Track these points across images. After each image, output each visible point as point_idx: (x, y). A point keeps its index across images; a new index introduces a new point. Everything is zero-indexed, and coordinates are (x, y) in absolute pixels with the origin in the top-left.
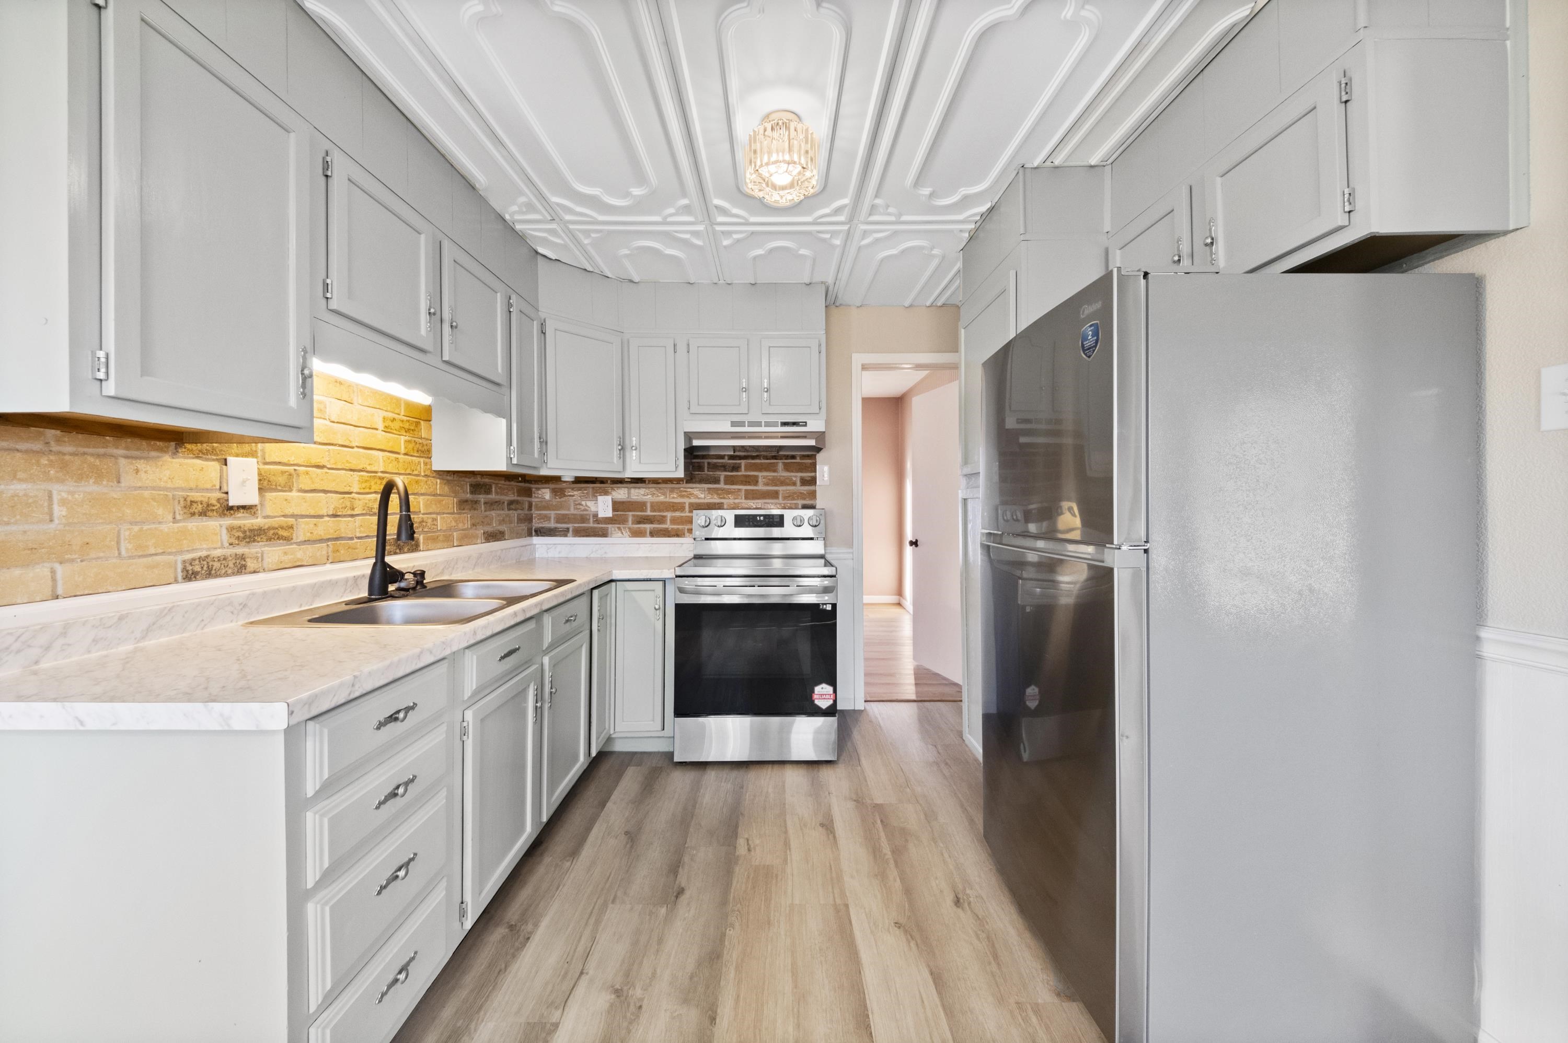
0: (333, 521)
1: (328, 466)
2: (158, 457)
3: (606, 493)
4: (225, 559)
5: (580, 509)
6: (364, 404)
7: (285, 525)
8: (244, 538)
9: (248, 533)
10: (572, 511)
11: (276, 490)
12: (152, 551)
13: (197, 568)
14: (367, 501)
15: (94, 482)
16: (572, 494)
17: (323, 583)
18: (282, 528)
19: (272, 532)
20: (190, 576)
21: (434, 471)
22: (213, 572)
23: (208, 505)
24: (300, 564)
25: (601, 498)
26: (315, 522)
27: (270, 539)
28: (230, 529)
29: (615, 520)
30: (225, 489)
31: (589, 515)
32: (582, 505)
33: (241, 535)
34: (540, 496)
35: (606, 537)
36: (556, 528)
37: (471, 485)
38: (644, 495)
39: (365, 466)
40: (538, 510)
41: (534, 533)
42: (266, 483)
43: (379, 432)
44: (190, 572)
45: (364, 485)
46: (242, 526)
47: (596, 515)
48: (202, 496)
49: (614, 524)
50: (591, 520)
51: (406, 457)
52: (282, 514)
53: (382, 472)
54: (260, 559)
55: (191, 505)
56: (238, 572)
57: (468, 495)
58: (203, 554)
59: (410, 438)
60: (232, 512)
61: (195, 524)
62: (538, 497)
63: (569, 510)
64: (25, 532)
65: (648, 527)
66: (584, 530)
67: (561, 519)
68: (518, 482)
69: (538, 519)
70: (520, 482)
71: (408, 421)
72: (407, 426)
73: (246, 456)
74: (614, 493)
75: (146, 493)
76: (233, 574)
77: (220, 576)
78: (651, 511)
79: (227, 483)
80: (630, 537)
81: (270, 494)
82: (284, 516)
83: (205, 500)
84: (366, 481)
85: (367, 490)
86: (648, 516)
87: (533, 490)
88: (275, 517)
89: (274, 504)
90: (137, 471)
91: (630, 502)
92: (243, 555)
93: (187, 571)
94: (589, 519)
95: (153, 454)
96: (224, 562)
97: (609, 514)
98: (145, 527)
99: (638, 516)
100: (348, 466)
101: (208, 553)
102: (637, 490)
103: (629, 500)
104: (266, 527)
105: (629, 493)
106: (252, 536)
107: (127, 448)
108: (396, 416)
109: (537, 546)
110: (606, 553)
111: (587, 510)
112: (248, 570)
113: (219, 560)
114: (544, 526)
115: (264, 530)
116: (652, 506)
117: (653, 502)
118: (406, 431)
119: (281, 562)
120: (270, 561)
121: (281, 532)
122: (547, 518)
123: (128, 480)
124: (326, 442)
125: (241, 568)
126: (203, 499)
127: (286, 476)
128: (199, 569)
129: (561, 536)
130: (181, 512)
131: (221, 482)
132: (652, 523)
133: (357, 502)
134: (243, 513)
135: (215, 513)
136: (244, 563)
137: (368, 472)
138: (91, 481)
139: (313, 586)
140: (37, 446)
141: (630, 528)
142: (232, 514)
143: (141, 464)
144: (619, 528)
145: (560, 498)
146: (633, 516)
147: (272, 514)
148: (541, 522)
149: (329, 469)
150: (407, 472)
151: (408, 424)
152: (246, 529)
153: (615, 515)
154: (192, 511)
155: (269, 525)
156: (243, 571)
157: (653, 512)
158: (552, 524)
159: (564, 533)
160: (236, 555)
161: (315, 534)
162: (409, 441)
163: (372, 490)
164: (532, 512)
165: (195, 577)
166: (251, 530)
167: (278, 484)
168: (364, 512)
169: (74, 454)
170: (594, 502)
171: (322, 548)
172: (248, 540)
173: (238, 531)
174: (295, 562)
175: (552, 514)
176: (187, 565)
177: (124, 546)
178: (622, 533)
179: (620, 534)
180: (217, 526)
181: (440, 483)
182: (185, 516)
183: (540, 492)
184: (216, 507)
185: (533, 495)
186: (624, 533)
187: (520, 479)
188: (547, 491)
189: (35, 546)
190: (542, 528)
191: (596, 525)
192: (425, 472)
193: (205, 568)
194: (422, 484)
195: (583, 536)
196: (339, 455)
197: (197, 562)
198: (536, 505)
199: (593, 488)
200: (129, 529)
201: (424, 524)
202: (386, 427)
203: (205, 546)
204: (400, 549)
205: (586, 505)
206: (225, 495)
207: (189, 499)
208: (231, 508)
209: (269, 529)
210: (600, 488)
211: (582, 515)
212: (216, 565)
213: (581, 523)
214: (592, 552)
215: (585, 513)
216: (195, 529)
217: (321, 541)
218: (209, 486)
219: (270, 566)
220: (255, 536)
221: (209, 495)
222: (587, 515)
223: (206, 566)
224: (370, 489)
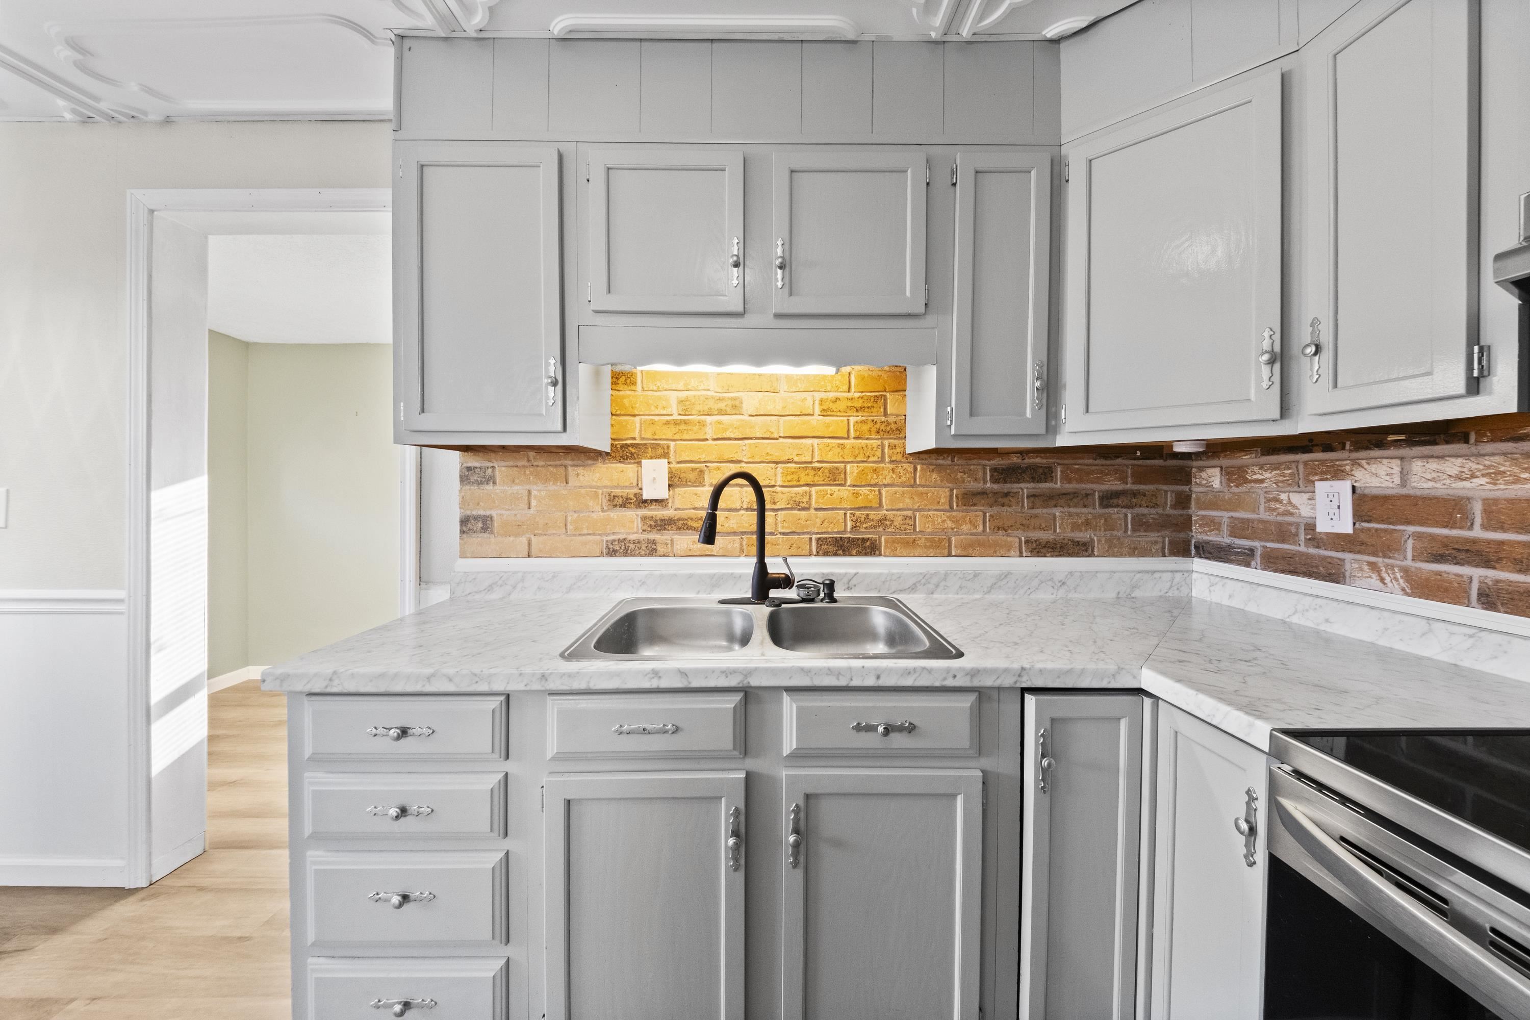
0: (748, 514)
1: (745, 461)
2: (593, 464)
3: (1337, 474)
4: (638, 542)
5: (1274, 510)
6: (791, 390)
7: (694, 517)
8: (656, 526)
9: (659, 522)
10: (1263, 515)
11: (686, 485)
12: (585, 532)
13: (617, 548)
14: (794, 495)
15: (553, 484)
16: (1261, 477)
17: (724, 574)
18: (692, 519)
19: (681, 522)
20: (612, 553)
21: (910, 454)
22: (629, 552)
23: (627, 499)
24: (709, 553)
25: (1322, 487)
26: (727, 515)
27: (679, 529)
28: (644, 519)
29: (1364, 544)
30: (640, 485)
31: (1298, 525)
32: (1281, 502)
33: (653, 523)
34: (1204, 482)
35: (1337, 582)
36: (1230, 546)
37: (994, 470)
38: (1459, 478)
39: (790, 457)
40: (1201, 509)
41: (1193, 552)
42: (676, 479)
43: (816, 417)
44: (611, 550)
45: (789, 478)
46: (654, 517)
47: (1311, 527)
48: (622, 492)
49: (1359, 552)
50: (1302, 537)
51: (860, 441)
52: (692, 507)
53: (818, 462)
54: (669, 545)
55: (614, 498)
56: (649, 554)
57: (988, 485)
58: (622, 537)
59: (863, 418)
60: (646, 505)
61: (617, 514)
62: (1200, 485)
63: (1255, 510)
64: (516, 515)
65: (1477, 574)
66: (1284, 558)
67: (1240, 528)
68: (1135, 459)
69: (1200, 526)
70: (1138, 458)
71: (862, 398)
72: (858, 404)
73: (659, 458)
74: (1359, 474)
75: (583, 491)
76: (645, 555)
77: (633, 556)
78: (1484, 527)
79: (642, 481)
80: (1407, 594)
81: (679, 489)
82: (694, 509)
83: (625, 495)
84: (793, 473)
85: (795, 483)
86: (1474, 541)
87: (1194, 470)
88: (683, 509)
89: (683, 498)
90: (578, 475)
91: (1407, 497)
92: (654, 540)
93: (609, 549)
94: (1297, 535)
95: (590, 462)
96: (638, 545)
97: (1345, 525)
98: (582, 515)
99: (1433, 538)
100: (769, 458)
101: (626, 537)
102: (1433, 465)
103: (1404, 491)
104: (676, 518)
105: (1404, 475)
106: (663, 525)
107: (573, 460)
108: (839, 395)
109: (1195, 575)
110: (1327, 621)
111: (1292, 514)
112: (658, 553)
113: (634, 543)
114: (1210, 538)
115: (674, 520)
116: (1487, 512)
117: (1496, 501)
118: (857, 411)
119: (690, 550)
120: (679, 548)
121: (690, 523)
122: (1215, 525)
123: (573, 481)
124: (740, 436)
125: (652, 550)
126: (623, 494)
127: (696, 473)
128: (618, 549)
129: (1239, 564)
130: (607, 504)
131: (638, 481)
132: (1487, 563)
133: (780, 495)
134: (656, 505)
135: (632, 505)
136: (654, 547)
137: (796, 463)
138: (551, 483)
139: (712, 576)
140: (523, 462)
141: (1406, 571)
142: (646, 507)
143: (580, 470)
144: (1373, 566)
145: (1237, 486)
146: (1418, 536)
147: (681, 507)
148: (1205, 532)
149: (747, 463)
150: (858, 459)
151: (861, 401)
152: (657, 518)
153: (1362, 530)
154: (614, 503)
155: (679, 516)
156: (654, 553)
157: (1495, 529)
158: (1225, 539)
159: (1245, 558)
160: (648, 540)
161: (726, 526)
162: (864, 422)
163: (801, 483)
164: (1191, 512)
165: (615, 554)
166: (662, 520)
167: (688, 480)
168: (789, 506)
169: (543, 466)
170: (1307, 496)
171: (734, 540)
172: (659, 528)
173: (650, 520)
174: (704, 551)
175: (1224, 516)
176: (609, 544)
177: (570, 527)
178: (1382, 580)
179: (1375, 581)
180: (633, 515)
181: (921, 470)
182: (610, 507)
183: (1203, 475)
184: (633, 501)
185: (1193, 480)
186: (1388, 580)
187: (1138, 453)
188: (1217, 471)
189: (520, 524)
190: (1208, 543)
191: (1312, 551)
192: (890, 457)
193: (623, 548)
194: (886, 472)
195: (1283, 571)
196: (757, 449)
197: (617, 543)
198: (1198, 499)
199: (1306, 463)
200: (571, 516)
201: (888, 523)
202: (824, 410)
203: (623, 531)
204: (844, 551)
205: (1290, 503)
206: (640, 491)
207: (612, 495)
208: (645, 501)
209: (679, 519)
210: (1323, 462)
211: (1280, 525)
212: (632, 546)
213: (1278, 542)
214: (1295, 612)
215: (1289, 519)
216: (616, 517)
217: (735, 533)
218: (627, 484)
219: (679, 552)
220: (665, 525)
221: (627, 491)
222: (1290, 524)
223: (623, 546)
224: (799, 481)
